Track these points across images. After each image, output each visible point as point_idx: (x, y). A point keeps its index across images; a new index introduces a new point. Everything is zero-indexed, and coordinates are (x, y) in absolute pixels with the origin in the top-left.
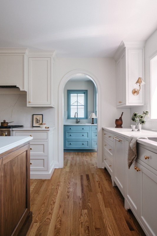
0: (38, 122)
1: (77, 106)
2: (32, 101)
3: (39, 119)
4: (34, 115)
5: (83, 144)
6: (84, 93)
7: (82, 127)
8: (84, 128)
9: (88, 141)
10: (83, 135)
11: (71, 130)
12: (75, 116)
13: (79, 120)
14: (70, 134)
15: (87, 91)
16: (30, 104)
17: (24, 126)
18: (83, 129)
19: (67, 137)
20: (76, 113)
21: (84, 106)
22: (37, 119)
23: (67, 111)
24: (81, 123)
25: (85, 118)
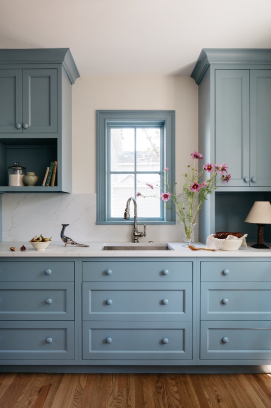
1: (135, 173)
5: (162, 343)
6: (162, 125)
7: (160, 267)
8: (167, 271)
9: (184, 330)
10: (162, 303)
11: (106, 278)
12: (125, 214)
13: (140, 229)
14: (103, 296)
15: (172, 114)
18: (163, 273)
19: (90, 312)
20: (132, 202)
21: (161, 173)
23: (97, 191)
24: (150, 242)
25: (167, 220)
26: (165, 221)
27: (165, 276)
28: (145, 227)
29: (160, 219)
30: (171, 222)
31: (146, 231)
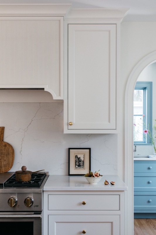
0: (79, 166)
2: (74, 122)
3: (82, 159)
4: (71, 150)
5: (149, 202)
8: (151, 167)
10: (149, 183)
15: (151, 84)
16: (70, 127)
17: (50, 174)
18: (149, 168)
22: (79, 158)
24: (138, 155)
25: (147, 143)
26: (146, 143)
27: (150, 170)
28: (135, 146)
29: (143, 142)
30: (150, 144)
31: (136, 148)
